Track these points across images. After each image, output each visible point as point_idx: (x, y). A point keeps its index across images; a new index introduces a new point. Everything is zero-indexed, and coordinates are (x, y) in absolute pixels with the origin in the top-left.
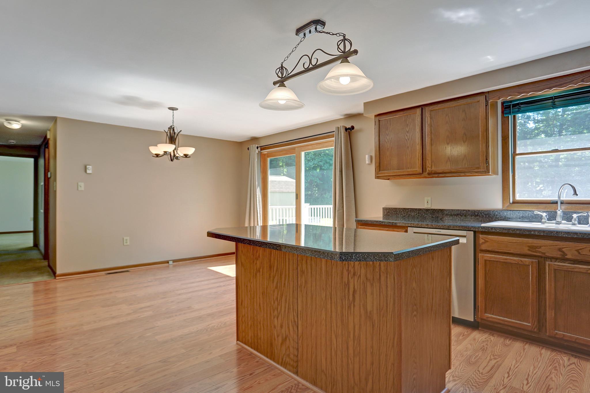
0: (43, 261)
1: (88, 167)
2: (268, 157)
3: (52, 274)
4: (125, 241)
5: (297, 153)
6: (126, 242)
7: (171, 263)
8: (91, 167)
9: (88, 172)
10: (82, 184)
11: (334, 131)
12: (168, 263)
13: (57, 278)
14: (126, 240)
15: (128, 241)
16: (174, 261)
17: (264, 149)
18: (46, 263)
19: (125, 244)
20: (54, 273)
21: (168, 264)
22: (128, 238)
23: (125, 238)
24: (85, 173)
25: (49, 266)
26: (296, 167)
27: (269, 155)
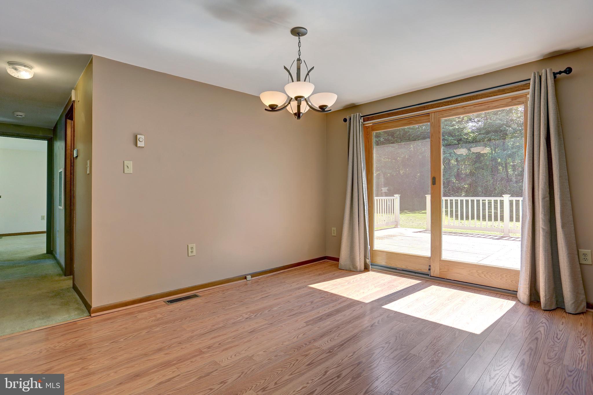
0: (64, 277)
1: (138, 136)
2: (373, 130)
3: (83, 307)
4: (190, 250)
5: (433, 120)
6: (192, 252)
7: (249, 277)
8: (143, 137)
9: (139, 144)
10: (129, 164)
11: (530, 79)
12: (246, 278)
13: (93, 315)
14: (192, 248)
15: (194, 250)
16: (253, 275)
17: (368, 119)
18: (68, 283)
19: (190, 254)
20: (88, 306)
21: (245, 280)
22: (194, 245)
23: (190, 246)
24: (135, 147)
25: (75, 287)
26: (431, 140)
27: (373, 128)
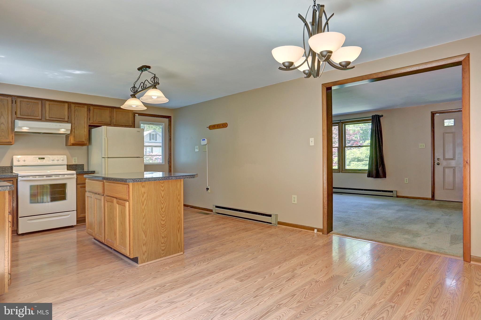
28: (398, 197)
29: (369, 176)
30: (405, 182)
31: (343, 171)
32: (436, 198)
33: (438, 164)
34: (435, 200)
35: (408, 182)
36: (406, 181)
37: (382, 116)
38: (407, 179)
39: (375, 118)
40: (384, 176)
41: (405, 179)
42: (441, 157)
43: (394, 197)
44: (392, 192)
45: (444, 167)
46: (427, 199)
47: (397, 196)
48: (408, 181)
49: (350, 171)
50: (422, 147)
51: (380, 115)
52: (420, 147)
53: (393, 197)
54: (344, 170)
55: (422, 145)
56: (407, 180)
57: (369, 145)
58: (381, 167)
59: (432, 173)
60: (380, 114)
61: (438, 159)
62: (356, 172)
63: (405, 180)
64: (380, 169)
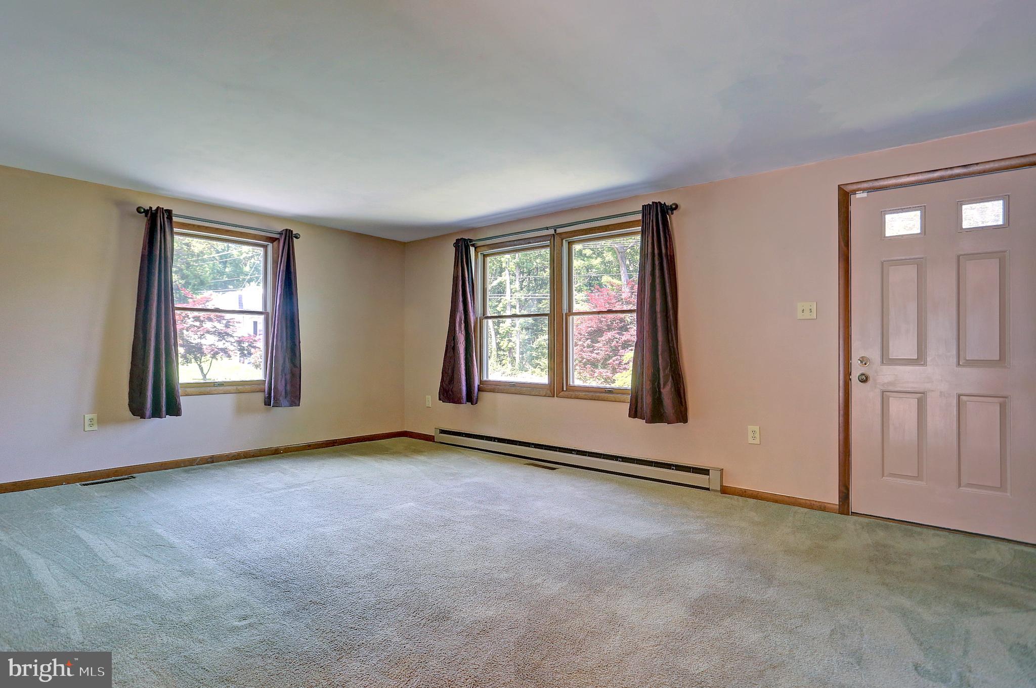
28: (725, 491)
29: (634, 413)
30: (751, 441)
31: (562, 394)
32: (856, 505)
33: (864, 379)
34: (854, 514)
35: (757, 441)
36: (754, 438)
37: (676, 207)
38: (757, 428)
39: (653, 214)
40: (682, 416)
41: (751, 428)
42: (874, 354)
43: (713, 490)
44: (705, 472)
45: (883, 392)
46: (822, 508)
47: (722, 486)
48: (757, 435)
49: (582, 394)
50: (807, 315)
51: (668, 203)
52: (800, 315)
53: (708, 489)
54: (565, 389)
55: (805, 309)
56: (754, 432)
57: (635, 308)
58: (670, 385)
59: (842, 412)
60: (668, 201)
61: (864, 361)
62: (599, 397)
63: (750, 435)
64: (667, 391)
